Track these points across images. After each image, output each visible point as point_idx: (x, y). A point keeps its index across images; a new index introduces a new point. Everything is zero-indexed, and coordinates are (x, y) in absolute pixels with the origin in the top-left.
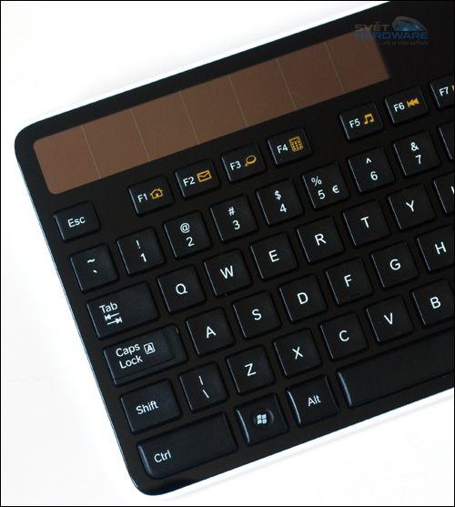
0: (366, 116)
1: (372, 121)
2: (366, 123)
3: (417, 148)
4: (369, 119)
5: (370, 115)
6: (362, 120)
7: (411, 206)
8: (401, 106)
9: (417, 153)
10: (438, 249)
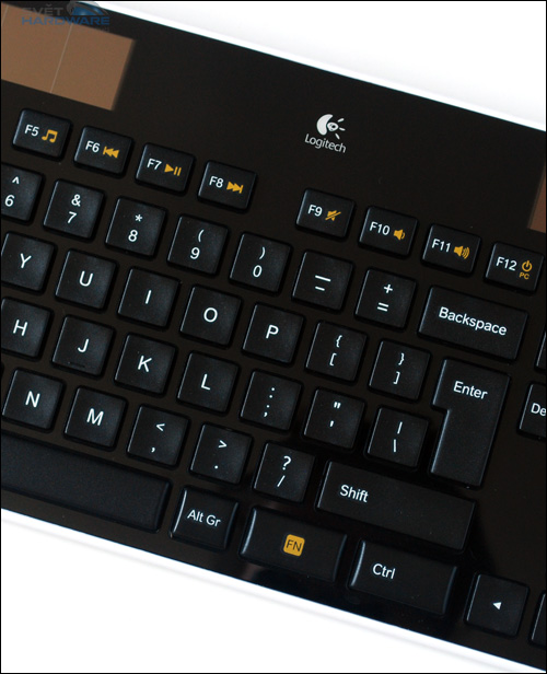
0: (50, 132)
1: (52, 141)
2: (45, 138)
3: (78, 204)
4: (51, 136)
5: (55, 133)
6: (42, 132)
7: (24, 261)
8: (95, 148)
9: (75, 209)
10: (17, 326)
